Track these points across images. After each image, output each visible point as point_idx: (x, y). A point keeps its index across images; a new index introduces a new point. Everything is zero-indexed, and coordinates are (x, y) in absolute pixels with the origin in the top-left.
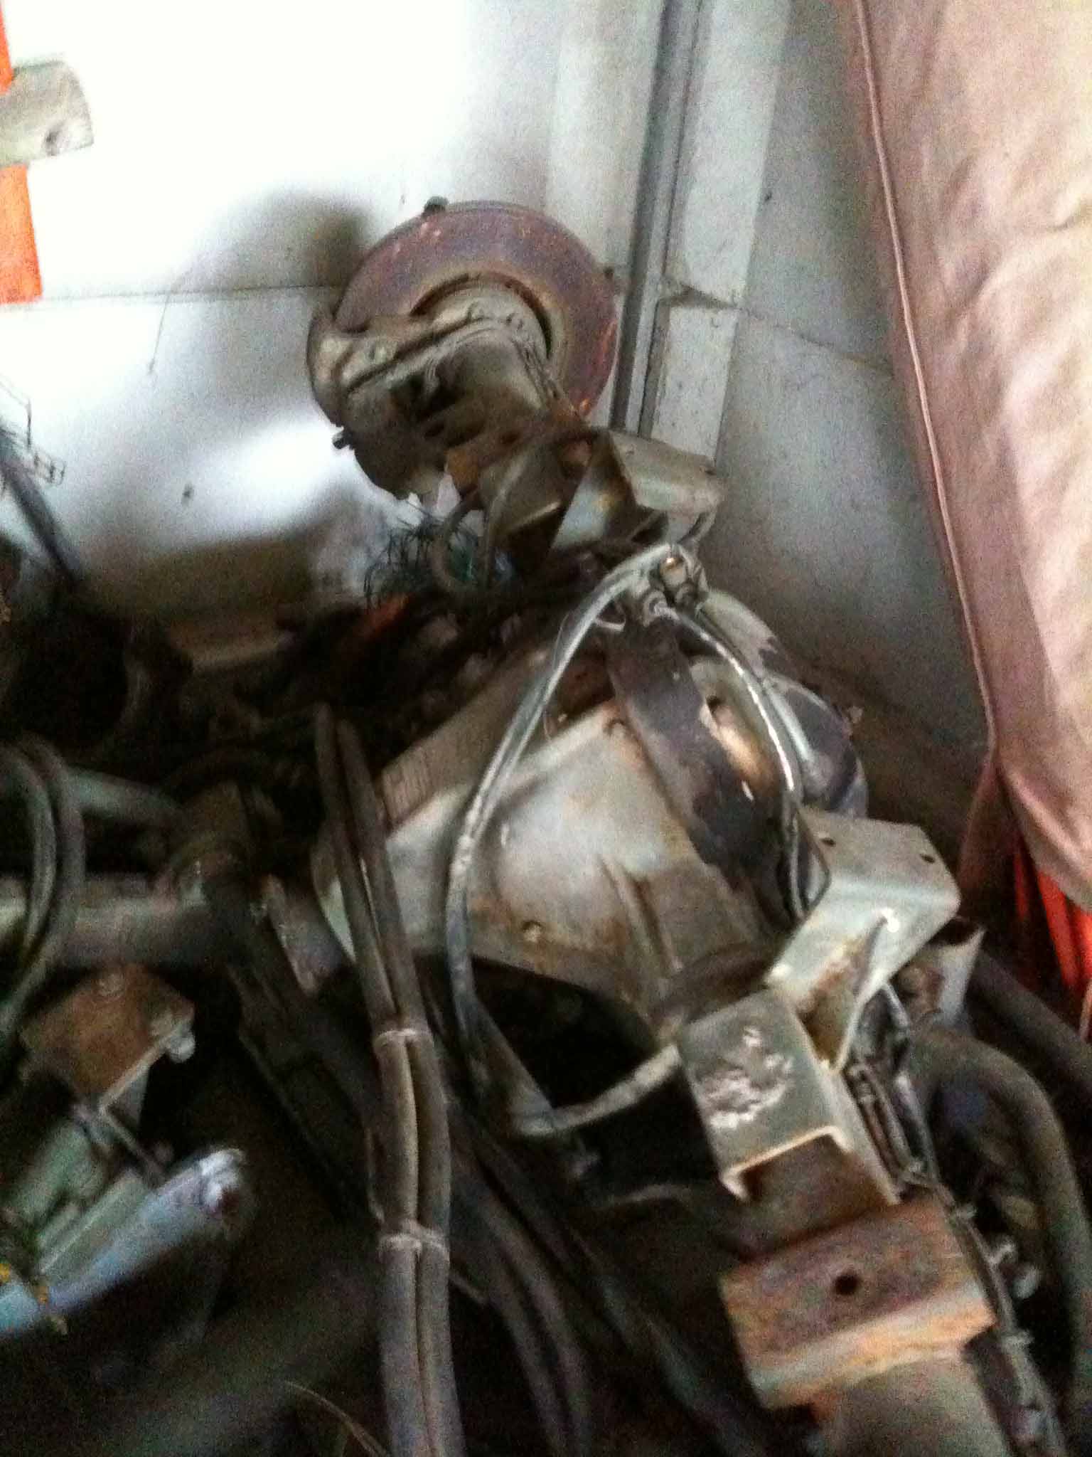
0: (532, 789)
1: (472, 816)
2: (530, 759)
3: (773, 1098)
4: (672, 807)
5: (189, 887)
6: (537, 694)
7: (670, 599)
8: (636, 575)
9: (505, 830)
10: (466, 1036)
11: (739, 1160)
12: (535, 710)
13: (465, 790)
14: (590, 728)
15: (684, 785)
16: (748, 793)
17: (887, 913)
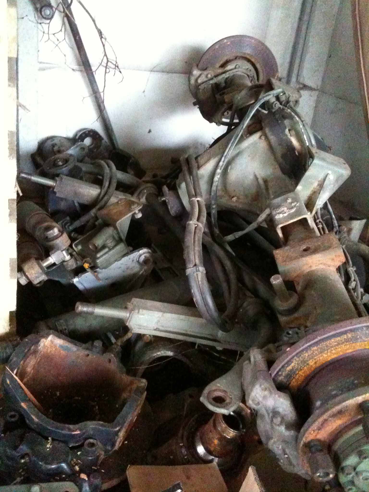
0: (238, 155)
1: (221, 163)
2: (238, 146)
3: (293, 210)
4: (276, 159)
5: (142, 197)
6: (242, 126)
7: (281, 104)
8: (272, 96)
9: (229, 168)
10: (213, 223)
11: (281, 224)
12: (241, 131)
13: (219, 156)
14: (255, 137)
15: (279, 151)
16: (297, 154)
17: (330, 172)
